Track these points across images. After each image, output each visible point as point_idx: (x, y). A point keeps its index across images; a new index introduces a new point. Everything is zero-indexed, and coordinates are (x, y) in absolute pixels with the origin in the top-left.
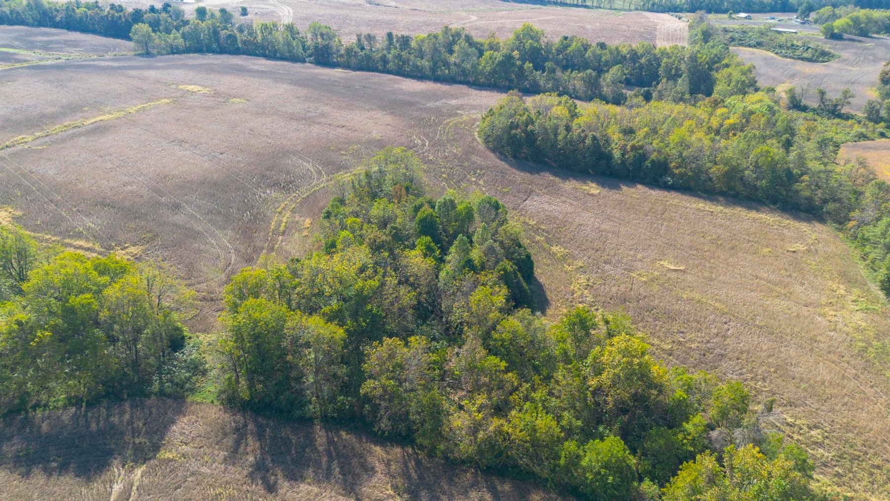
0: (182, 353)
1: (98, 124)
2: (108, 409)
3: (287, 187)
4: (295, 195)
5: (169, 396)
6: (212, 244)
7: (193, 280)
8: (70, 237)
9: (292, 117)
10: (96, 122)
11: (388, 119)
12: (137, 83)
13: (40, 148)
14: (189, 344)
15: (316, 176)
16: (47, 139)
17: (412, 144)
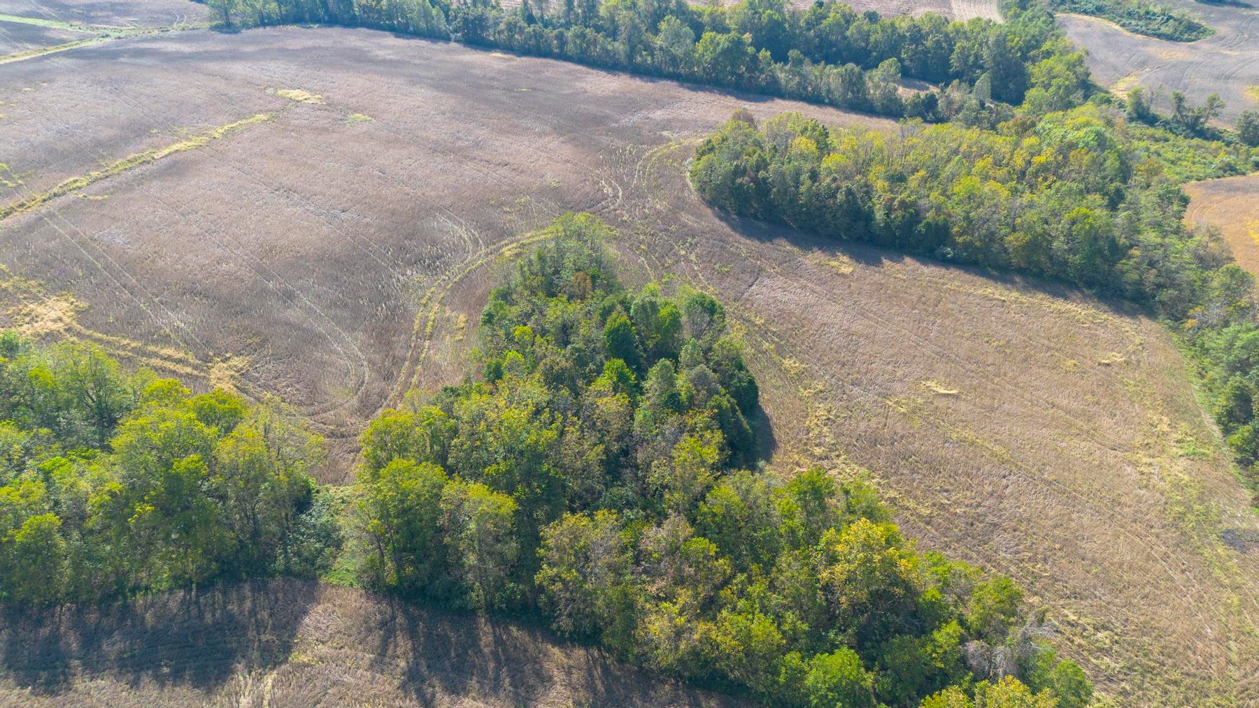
0: (310, 514)
1: (173, 157)
2: (224, 593)
3: (432, 265)
4: (443, 277)
5: (298, 576)
6: (338, 354)
7: (316, 407)
8: (154, 342)
9: (437, 149)
10: (170, 154)
11: (567, 151)
12: (221, 86)
13: (99, 198)
14: (317, 501)
15: (471, 248)
16: (106, 183)
17: (599, 195)
